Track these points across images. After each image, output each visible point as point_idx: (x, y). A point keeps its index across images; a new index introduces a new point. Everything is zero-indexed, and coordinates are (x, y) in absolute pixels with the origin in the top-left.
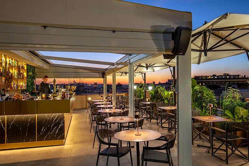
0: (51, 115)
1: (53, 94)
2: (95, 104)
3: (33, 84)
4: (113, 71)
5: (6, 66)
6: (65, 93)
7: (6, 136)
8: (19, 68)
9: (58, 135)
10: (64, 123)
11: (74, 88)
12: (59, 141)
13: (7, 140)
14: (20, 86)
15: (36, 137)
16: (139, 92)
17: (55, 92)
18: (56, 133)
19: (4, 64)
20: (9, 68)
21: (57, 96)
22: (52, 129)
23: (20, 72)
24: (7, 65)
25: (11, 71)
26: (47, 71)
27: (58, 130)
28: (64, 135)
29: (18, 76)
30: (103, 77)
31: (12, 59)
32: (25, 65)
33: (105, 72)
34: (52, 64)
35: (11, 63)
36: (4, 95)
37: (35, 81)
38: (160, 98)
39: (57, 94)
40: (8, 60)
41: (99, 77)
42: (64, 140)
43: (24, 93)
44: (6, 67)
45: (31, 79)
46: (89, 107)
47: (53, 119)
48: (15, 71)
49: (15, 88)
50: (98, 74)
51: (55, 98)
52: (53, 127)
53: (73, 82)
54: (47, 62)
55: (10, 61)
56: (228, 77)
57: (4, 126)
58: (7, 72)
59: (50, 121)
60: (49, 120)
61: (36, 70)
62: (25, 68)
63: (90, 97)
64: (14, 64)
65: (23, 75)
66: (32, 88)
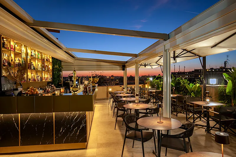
0: (71, 114)
1: (74, 87)
2: (118, 96)
3: (59, 76)
4: (136, 63)
5: (27, 57)
6: (88, 86)
7: (20, 137)
8: (43, 60)
9: (79, 136)
10: (86, 122)
11: (97, 80)
12: (80, 145)
13: (21, 142)
14: (45, 78)
15: (54, 139)
16: (156, 83)
17: (75, 86)
18: (76, 134)
19: (24, 56)
20: (30, 60)
21: (78, 90)
22: (73, 130)
23: (44, 65)
24: (29, 56)
25: (34, 63)
26: (72, 64)
27: (79, 131)
28: (86, 137)
29: (42, 69)
30: (123, 70)
31: (35, 51)
32: (51, 58)
33: (126, 64)
34: (76, 58)
35: (33, 54)
36: (17, 89)
37: (61, 74)
38: (183, 90)
39: (77, 88)
40: (29, 51)
41: (120, 70)
42: (86, 143)
43: (50, 85)
44: (27, 59)
45: (57, 72)
46: (110, 98)
47: (73, 117)
48: (39, 63)
49: (38, 80)
50: (118, 67)
51: (75, 93)
52: (74, 127)
53: (95, 75)
54: (72, 55)
55: (31, 52)
56: (224, 70)
57: (18, 126)
58: (29, 64)
59: (70, 121)
60: (69, 119)
61: (63, 64)
62: (51, 61)
63: (111, 88)
64: (37, 56)
65: (47, 67)
66: (59, 80)
